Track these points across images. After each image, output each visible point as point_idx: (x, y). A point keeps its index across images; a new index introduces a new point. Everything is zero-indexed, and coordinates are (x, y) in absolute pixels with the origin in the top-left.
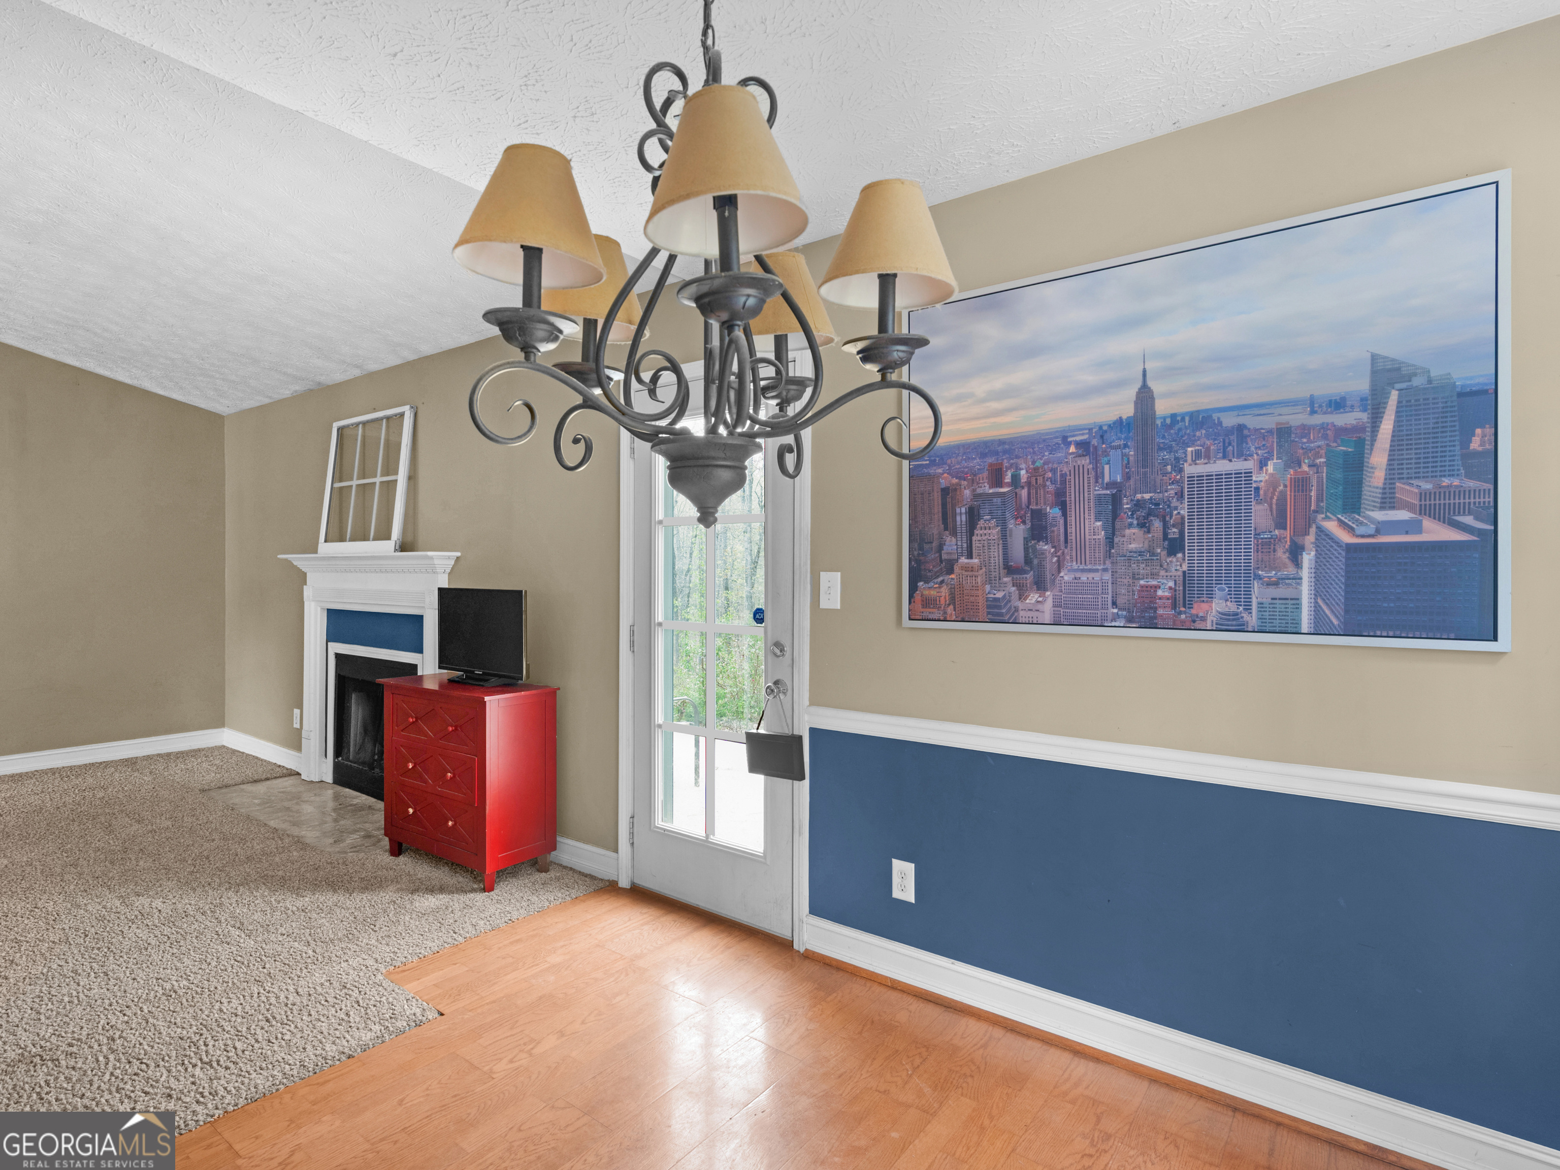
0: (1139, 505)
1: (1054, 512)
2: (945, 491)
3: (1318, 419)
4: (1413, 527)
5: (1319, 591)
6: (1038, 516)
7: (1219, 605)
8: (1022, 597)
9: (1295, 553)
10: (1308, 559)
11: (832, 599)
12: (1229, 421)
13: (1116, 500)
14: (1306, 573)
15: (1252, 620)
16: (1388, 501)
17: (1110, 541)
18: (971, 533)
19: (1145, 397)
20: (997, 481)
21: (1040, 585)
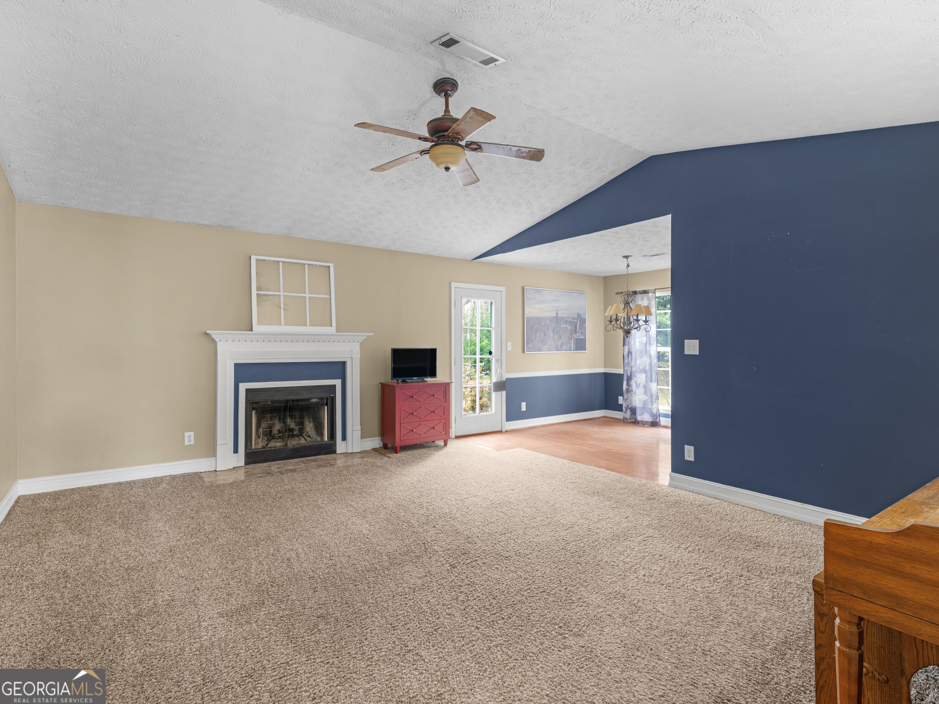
0: (557, 331)
1: (547, 331)
2: (532, 326)
3: (573, 320)
4: (580, 336)
5: (573, 345)
6: (545, 332)
7: (565, 347)
8: (543, 347)
9: (571, 339)
10: (572, 340)
11: (509, 349)
12: (566, 319)
13: (554, 330)
14: (572, 342)
15: (568, 349)
16: (579, 333)
17: (554, 337)
18: (536, 335)
19: (557, 313)
20: (539, 325)
21: (545, 344)
